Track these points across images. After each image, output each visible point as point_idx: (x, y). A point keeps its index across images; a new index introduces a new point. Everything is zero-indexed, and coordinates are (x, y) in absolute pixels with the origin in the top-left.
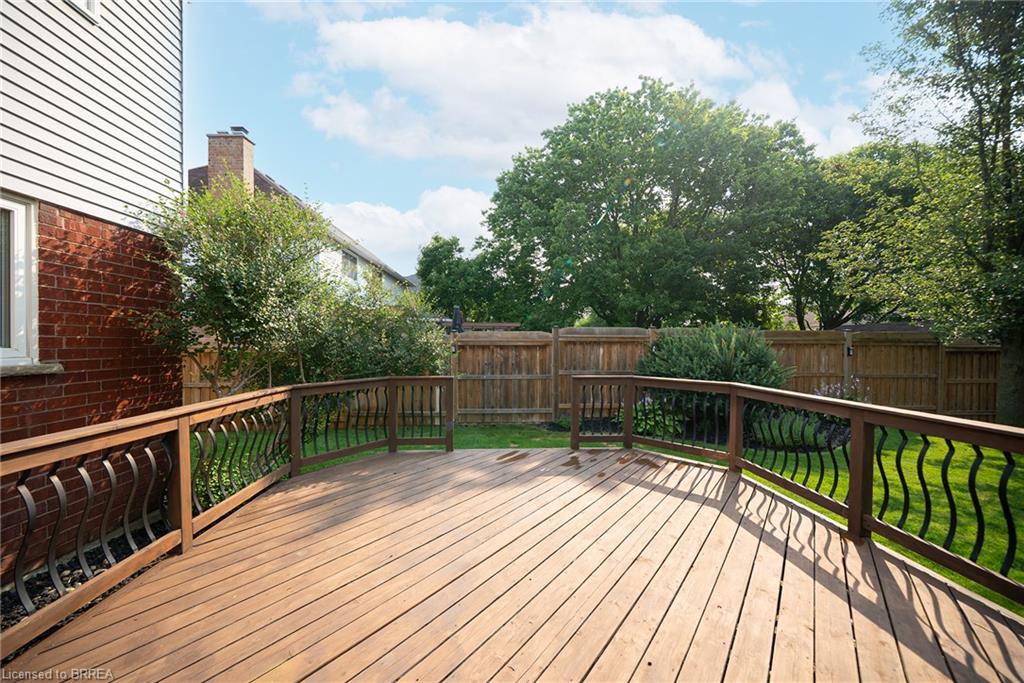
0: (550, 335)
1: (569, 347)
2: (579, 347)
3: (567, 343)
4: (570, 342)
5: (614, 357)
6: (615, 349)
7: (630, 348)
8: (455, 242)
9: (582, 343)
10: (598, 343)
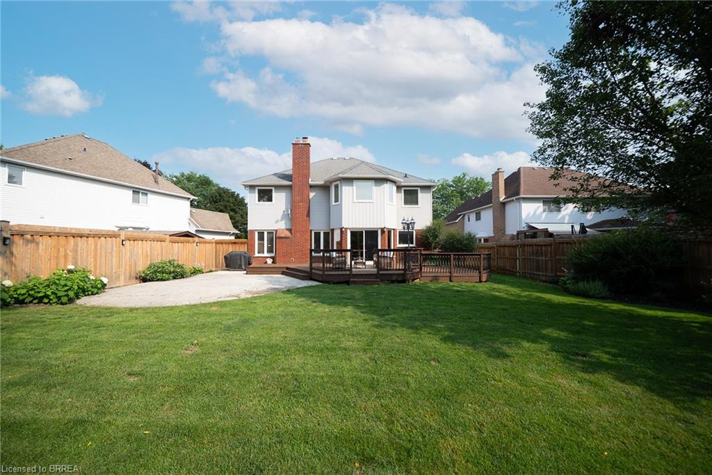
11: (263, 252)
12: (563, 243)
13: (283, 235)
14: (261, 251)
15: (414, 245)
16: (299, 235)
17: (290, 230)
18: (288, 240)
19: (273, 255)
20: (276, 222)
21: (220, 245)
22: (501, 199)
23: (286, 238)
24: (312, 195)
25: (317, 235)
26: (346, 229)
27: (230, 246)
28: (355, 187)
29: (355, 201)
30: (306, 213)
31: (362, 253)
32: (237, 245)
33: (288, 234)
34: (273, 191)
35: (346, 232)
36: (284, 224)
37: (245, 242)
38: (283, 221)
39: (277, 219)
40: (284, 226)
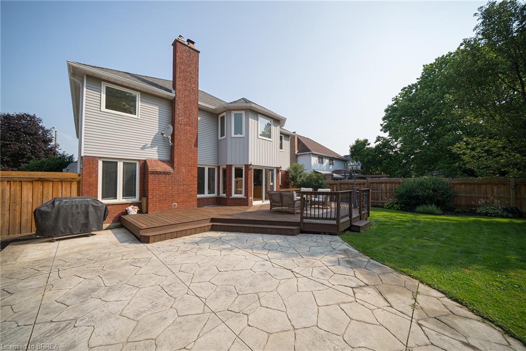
0: (366, 181)
1: (372, 184)
2: (375, 184)
3: (371, 183)
4: (372, 183)
5: (388, 187)
6: (388, 185)
7: (393, 185)
8: (366, 141)
9: (376, 183)
10: (382, 183)
11: (115, 197)
12: (374, 183)
13: (160, 169)
16: (184, 170)
18: (168, 177)
19: (136, 199)
20: (143, 148)
22: (296, 153)
23: (165, 173)
28: (259, 122)
29: (259, 137)
33: (168, 168)
34: (138, 98)
36: (157, 153)
37: (73, 179)
38: (154, 148)
39: (144, 145)
40: (157, 155)
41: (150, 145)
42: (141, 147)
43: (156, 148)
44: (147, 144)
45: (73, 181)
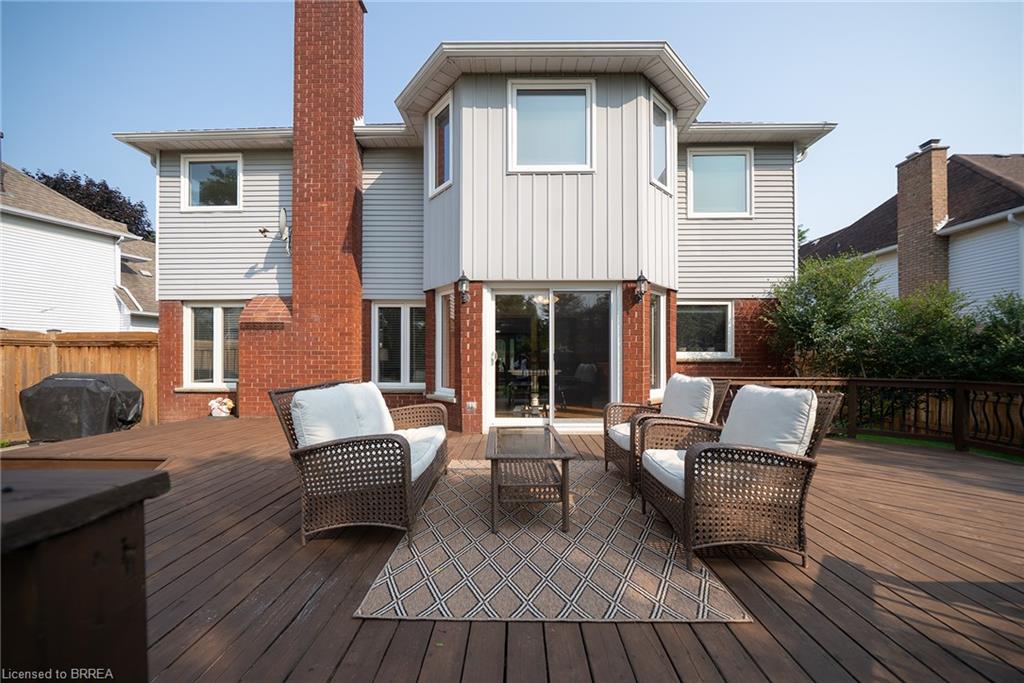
13: (261, 318)
14: (204, 373)
15: (729, 354)
16: (316, 317)
17: (287, 300)
18: (279, 335)
19: (236, 386)
20: (249, 275)
21: (73, 350)
22: (938, 227)
23: (273, 326)
24: (368, 179)
25: (390, 317)
26: (477, 285)
27: (105, 354)
28: (513, 112)
29: (514, 167)
30: (341, 236)
31: (544, 381)
32: (128, 353)
33: (281, 313)
34: (240, 167)
35: (479, 299)
36: (276, 281)
37: (150, 342)
38: (270, 271)
39: (251, 266)
40: (277, 286)
41: (262, 266)
42: (246, 271)
43: (275, 271)
44: (257, 263)
45: (152, 347)
